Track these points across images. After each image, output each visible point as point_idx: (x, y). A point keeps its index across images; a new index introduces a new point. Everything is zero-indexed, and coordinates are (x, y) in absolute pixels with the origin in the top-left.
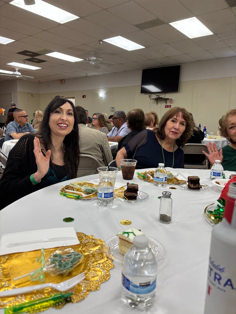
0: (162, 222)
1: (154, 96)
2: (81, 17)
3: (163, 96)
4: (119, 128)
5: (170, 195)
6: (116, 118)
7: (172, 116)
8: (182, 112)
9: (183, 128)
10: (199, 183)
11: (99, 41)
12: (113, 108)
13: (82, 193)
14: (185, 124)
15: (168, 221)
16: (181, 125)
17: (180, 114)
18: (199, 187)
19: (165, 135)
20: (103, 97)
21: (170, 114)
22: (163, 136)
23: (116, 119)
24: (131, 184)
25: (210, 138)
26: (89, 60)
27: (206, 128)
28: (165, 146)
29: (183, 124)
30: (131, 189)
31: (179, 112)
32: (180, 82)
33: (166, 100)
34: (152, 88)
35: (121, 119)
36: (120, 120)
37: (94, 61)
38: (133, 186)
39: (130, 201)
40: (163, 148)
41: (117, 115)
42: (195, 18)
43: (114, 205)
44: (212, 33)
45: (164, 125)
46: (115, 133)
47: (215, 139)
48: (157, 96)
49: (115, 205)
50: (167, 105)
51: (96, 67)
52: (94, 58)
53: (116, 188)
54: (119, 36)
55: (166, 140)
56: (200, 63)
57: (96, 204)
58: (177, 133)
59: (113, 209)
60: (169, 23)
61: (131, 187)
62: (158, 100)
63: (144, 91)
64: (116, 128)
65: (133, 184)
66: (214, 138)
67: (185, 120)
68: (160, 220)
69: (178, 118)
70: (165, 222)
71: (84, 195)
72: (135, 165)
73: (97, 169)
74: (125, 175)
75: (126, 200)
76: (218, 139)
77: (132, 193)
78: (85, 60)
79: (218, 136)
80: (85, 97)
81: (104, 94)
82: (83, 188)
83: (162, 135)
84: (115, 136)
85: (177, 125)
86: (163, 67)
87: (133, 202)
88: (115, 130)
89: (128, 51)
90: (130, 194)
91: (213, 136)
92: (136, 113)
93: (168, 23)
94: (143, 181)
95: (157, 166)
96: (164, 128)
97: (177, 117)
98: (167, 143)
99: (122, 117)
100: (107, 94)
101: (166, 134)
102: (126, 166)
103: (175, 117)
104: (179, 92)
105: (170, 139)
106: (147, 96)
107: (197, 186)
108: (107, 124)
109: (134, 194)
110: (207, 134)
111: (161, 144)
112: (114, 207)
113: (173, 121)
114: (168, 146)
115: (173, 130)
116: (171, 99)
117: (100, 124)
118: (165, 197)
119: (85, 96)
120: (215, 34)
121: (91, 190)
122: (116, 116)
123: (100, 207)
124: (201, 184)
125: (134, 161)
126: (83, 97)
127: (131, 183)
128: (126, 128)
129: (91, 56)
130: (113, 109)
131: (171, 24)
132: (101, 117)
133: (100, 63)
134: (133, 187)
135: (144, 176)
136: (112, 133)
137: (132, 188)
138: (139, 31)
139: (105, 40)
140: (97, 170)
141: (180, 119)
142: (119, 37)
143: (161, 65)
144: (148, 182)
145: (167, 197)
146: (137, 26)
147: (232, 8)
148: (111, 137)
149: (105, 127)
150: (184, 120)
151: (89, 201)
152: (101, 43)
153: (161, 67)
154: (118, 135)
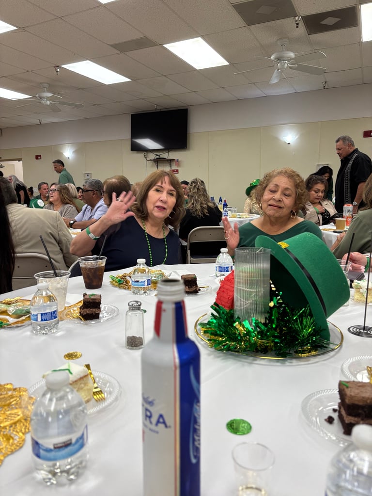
0: (130, 348)
1: (152, 156)
2: (20, 28)
3: (165, 155)
4: (93, 206)
5: (140, 305)
6: (87, 191)
7: (154, 183)
8: (169, 176)
9: (172, 200)
10: (196, 284)
11: (55, 67)
12: (88, 175)
13: (8, 317)
14: (175, 193)
15: (139, 346)
16: (169, 195)
17: (167, 179)
18: (196, 289)
19: (148, 213)
20: (70, 158)
21: (152, 180)
22: (144, 214)
23: (86, 193)
24: (89, 295)
25: (233, 217)
26: (41, 98)
27: (227, 203)
28: (149, 229)
29: (172, 195)
30: (89, 302)
31: (164, 176)
32: (189, 133)
33: (170, 161)
34: (149, 143)
35: (95, 192)
36: (94, 194)
37: (48, 99)
38: (93, 297)
39: (88, 322)
40: (147, 234)
41: (89, 186)
42: (200, 39)
43: (60, 331)
44: (226, 63)
45: (144, 197)
46: (88, 214)
47: (240, 218)
48: (157, 155)
49: (63, 330)
50: (173, 168)
51: (54, 109)
52: (50, 95)
53: (69, 303)
54: (86, 60)
55: (150, 220)
56: (214, 105)
57: (29, 333)
58: (164, 208)
59: (57, 337)
60: (164, 44)
61: (88, 301)
62: (158, 161)
63: (136, 148)
64: (89, 207)
65: (93, 295)
66: (239, 216)
67: (174, 187)
68: (127, 345)
69: (164, 185)
70: (135, 348)
71: (11, 320)
72: (104, 264)
73: (34, 276)
74: (88, 281)
75: (81, 321)
76: (243, 218)
77: (92, 310)
78: (34, 97)
79: (244, 214)
80: (39, 158)
81: (72, 153)
82: (11, 309)
83: (143, 212)
84: (87, 220)
85: (164, 196)
86: (162, 110)
87: (93, 322)
88: (87, 210)
89: (105, 85)
90: (88, 311)
91: (238, 214)
92: (120, 183)
93: (161, 45)
94: (117, 289)
95: (135, 264)
96: (145, 203)
97: (162, 184)
98: (152, 225)
99: (97, 189)
100: (76, 152)
101: (149, 211)
102: (89, 267)
103: (159, 184)
104: (189, 149)
105: (155, 218)
106: (140, 156)
107: (193, 289)
108: (73, 201)
109: (94, 310)
110: (229, 212)
111: (143, 228)
112: (59, 334)
113: (157, 190)
114: (155, 229)
115: (159, 204)
116: (178, 160)
117: (61, 200)
118: (132, 310)
119: (40, 156)
120: (232, 64)
121: (24, 311)
122: (87, 187)
123: (35, 337)
124: (199, 285)
125: (102, 259)
126: (37, 157)
127: (91, 294)
128: (104, 206)
129: (44, 92)
130: (89, 177)
131: (165, 46)
132: (64, 189)
133: (60, 103)
134: (93, 299)
135: (120, 281)
136: (82, 215)
137: (91, 301)
138: (118, 54)
139: (65, 66)
140: (34, 278)
141: (167, 186)
142: (89, 63)
143: (159, 108)
144: (125, 289)
145: (134, 310)
146: (115, 46)
147: (250, 26)
148: (82, 221)
149: (70, 205)
150: (172, 188)
151: (19, 328)
152: (58, 70)
153: (159, 111)
154: (92, 218)
